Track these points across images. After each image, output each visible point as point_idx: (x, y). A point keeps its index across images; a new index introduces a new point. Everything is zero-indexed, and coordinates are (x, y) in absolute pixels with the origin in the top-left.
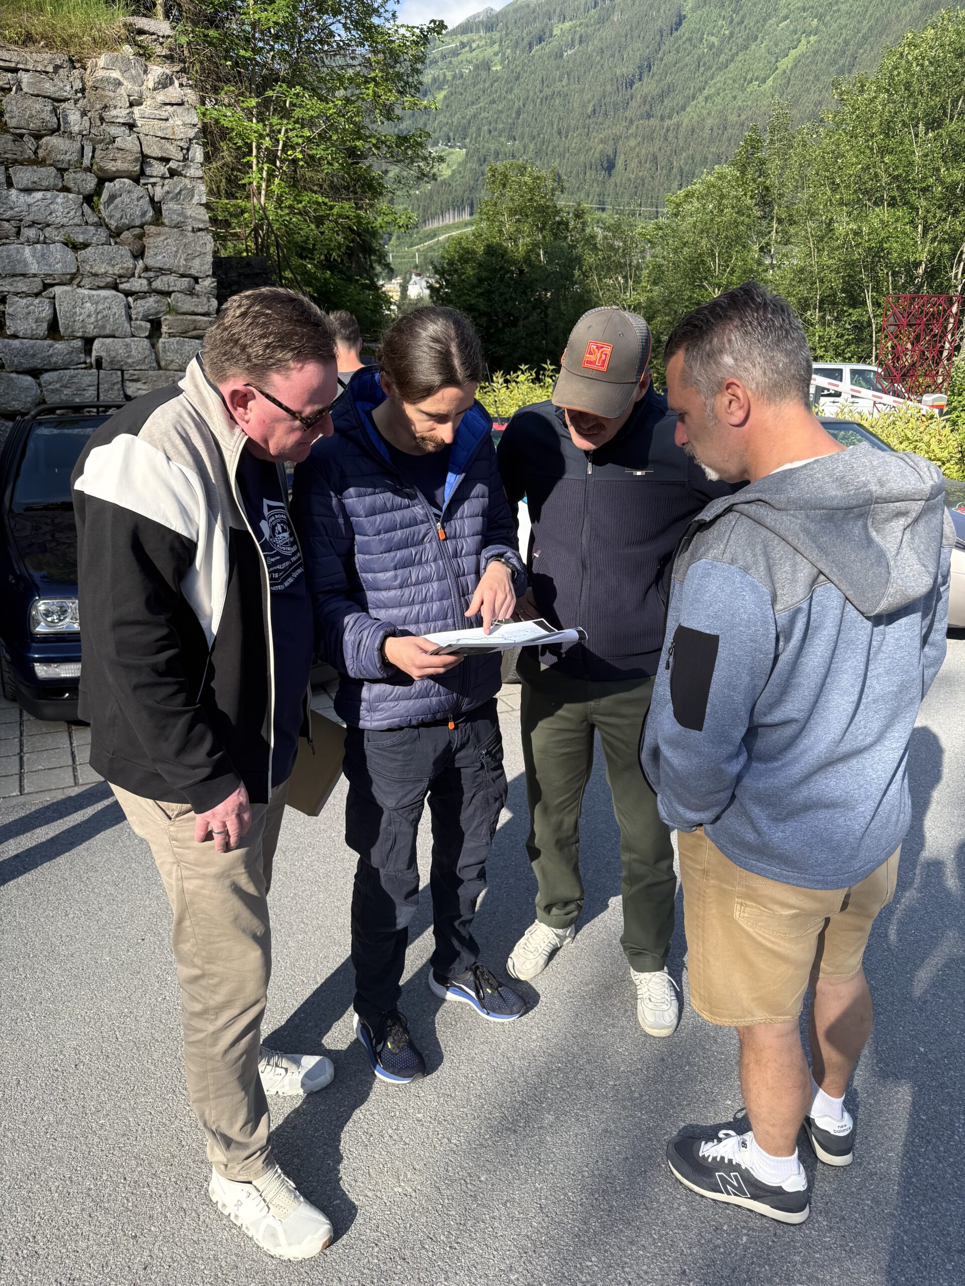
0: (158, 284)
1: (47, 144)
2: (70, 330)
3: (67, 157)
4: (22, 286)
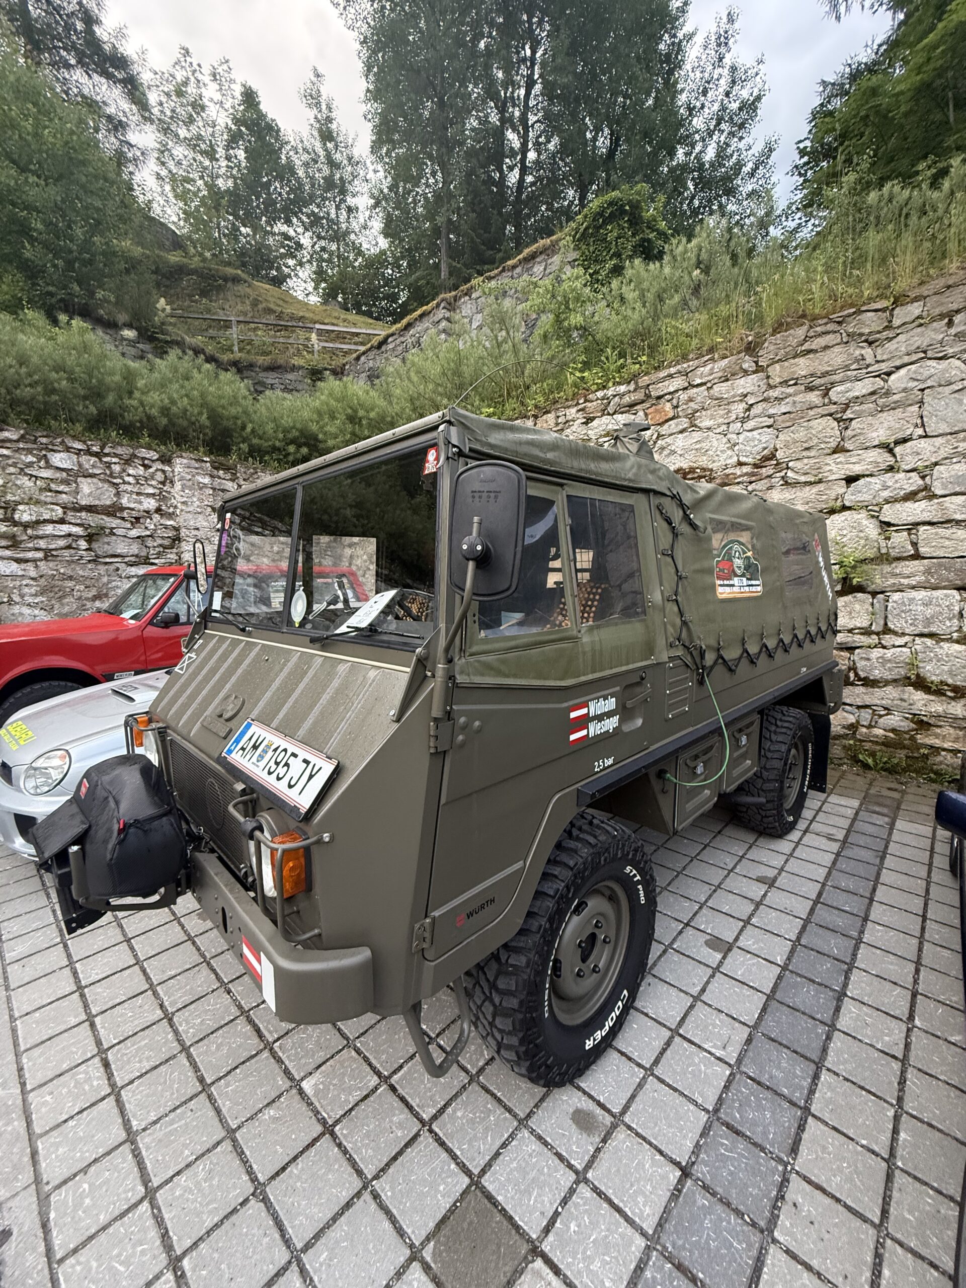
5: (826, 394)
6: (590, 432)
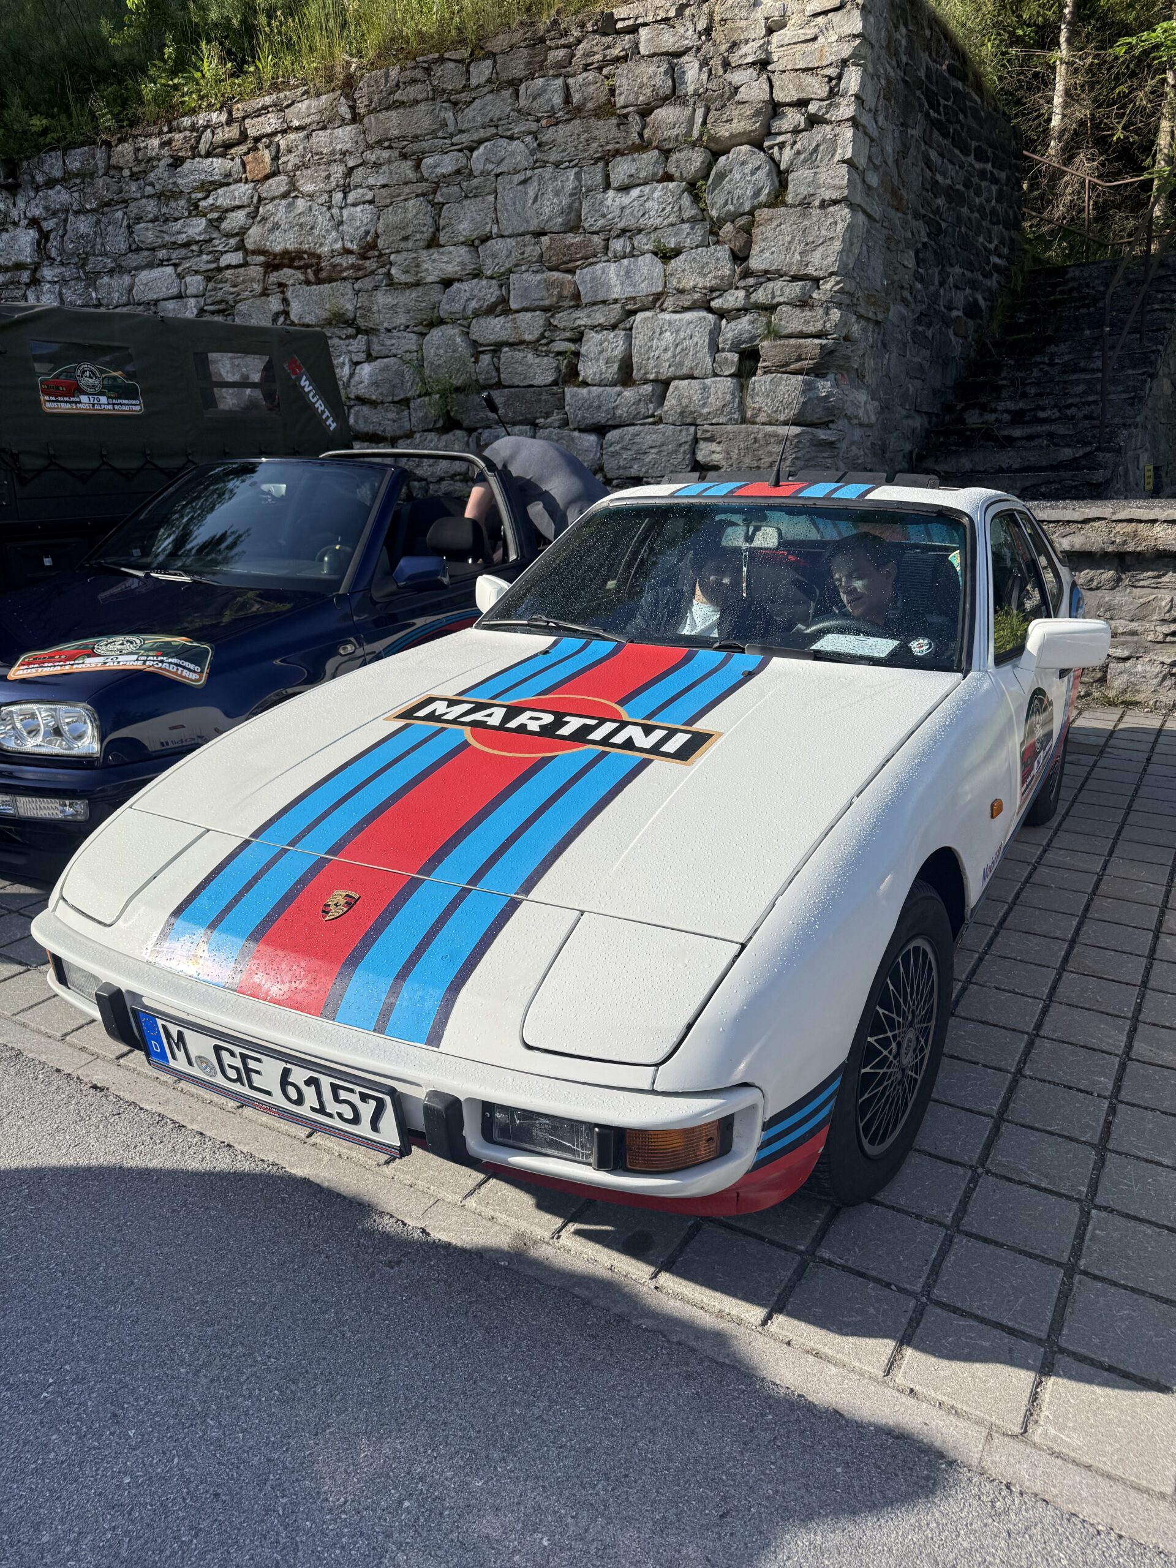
0: (761, 296)
1: (655, 119)
2: (642, 371)
3: (676, 132)
4: (600, 316)
5: (417, 167)
6: (180, 181)
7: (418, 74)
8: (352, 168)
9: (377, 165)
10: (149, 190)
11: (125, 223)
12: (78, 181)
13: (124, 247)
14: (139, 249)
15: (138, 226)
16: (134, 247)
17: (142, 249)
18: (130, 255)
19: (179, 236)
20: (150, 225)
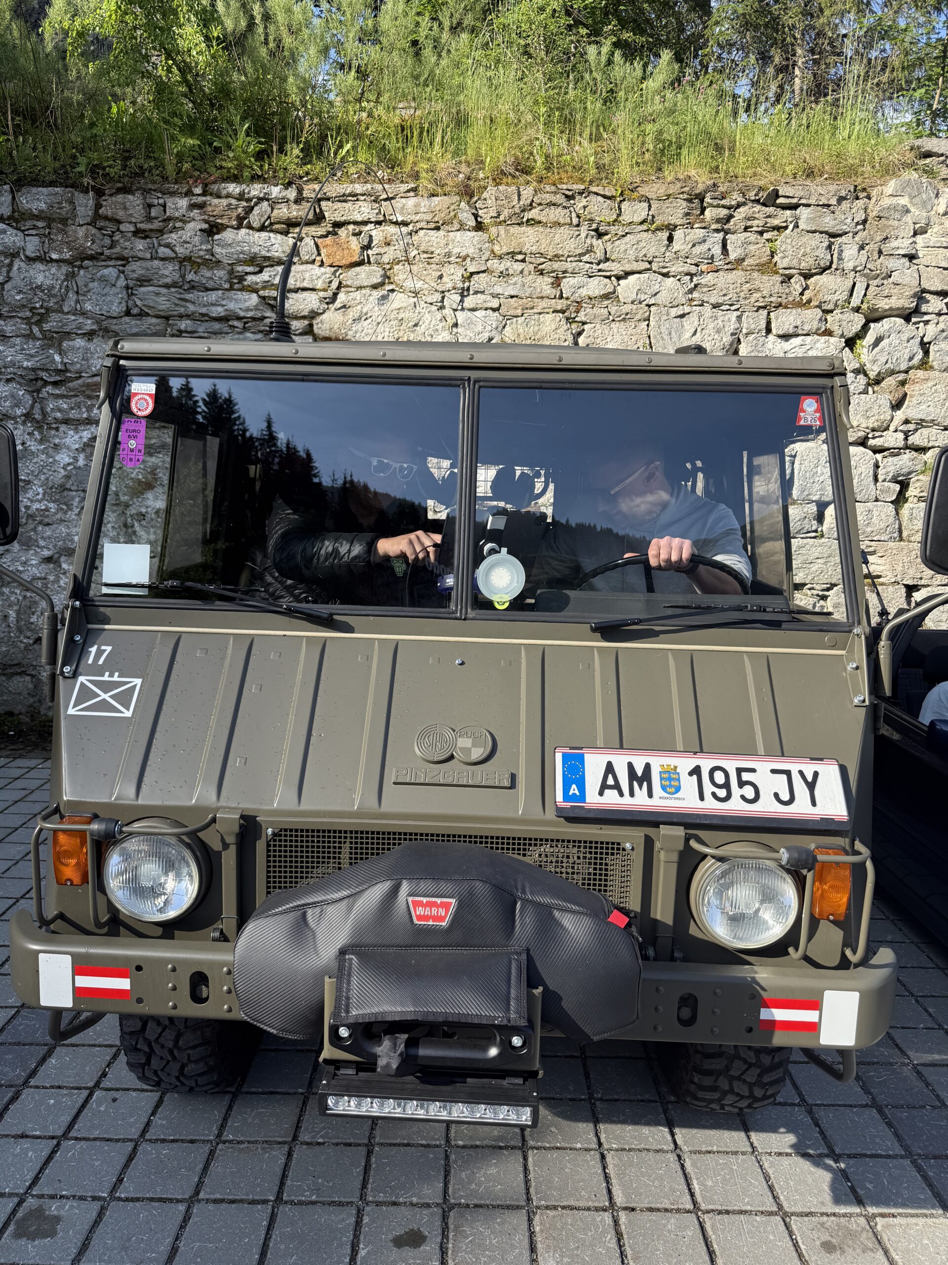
0: (915, 439)
1: (816, 284)
3: (836, 297)
5: (557, 282)
6: (217, 250)
7: (559, 198)
8: (472, 274)
9: (504, 275)
10: (163, 251)
11: (122, 282)
12: (40, 224)
13: (116, 308)
14: (142, 314)
15: (143, 289)
16: (135, 311)
17: (148, 315)
18: (127, 319)
19: (213, 309)
20: (164, 291)
